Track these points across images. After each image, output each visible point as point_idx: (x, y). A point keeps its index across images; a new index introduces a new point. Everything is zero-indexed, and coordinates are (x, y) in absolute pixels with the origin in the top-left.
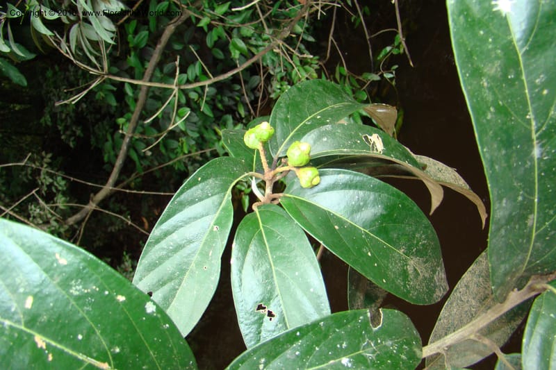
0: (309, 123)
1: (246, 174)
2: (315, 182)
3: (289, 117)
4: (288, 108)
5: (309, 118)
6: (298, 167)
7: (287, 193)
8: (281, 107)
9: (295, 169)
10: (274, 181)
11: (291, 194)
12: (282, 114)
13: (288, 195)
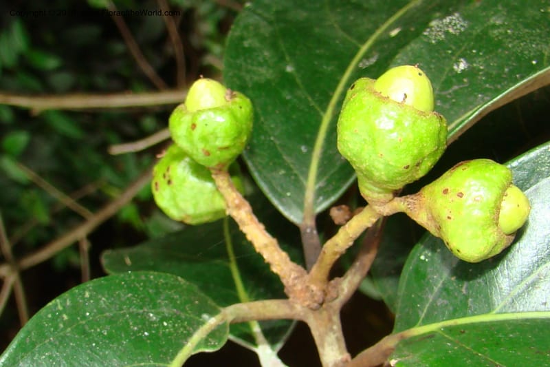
0: (373, 61)
1: (211, 322)
2: (510, 221)
3: (289, 69)
4: (274, 46)
5: (364, 49)
6: (412, 188)
7: (411, 324)
8: (250, 50)
9: (400, 205)
10: (337, 304)
11: (429, 319)
12: (263, 70)
13: (420, 330)
